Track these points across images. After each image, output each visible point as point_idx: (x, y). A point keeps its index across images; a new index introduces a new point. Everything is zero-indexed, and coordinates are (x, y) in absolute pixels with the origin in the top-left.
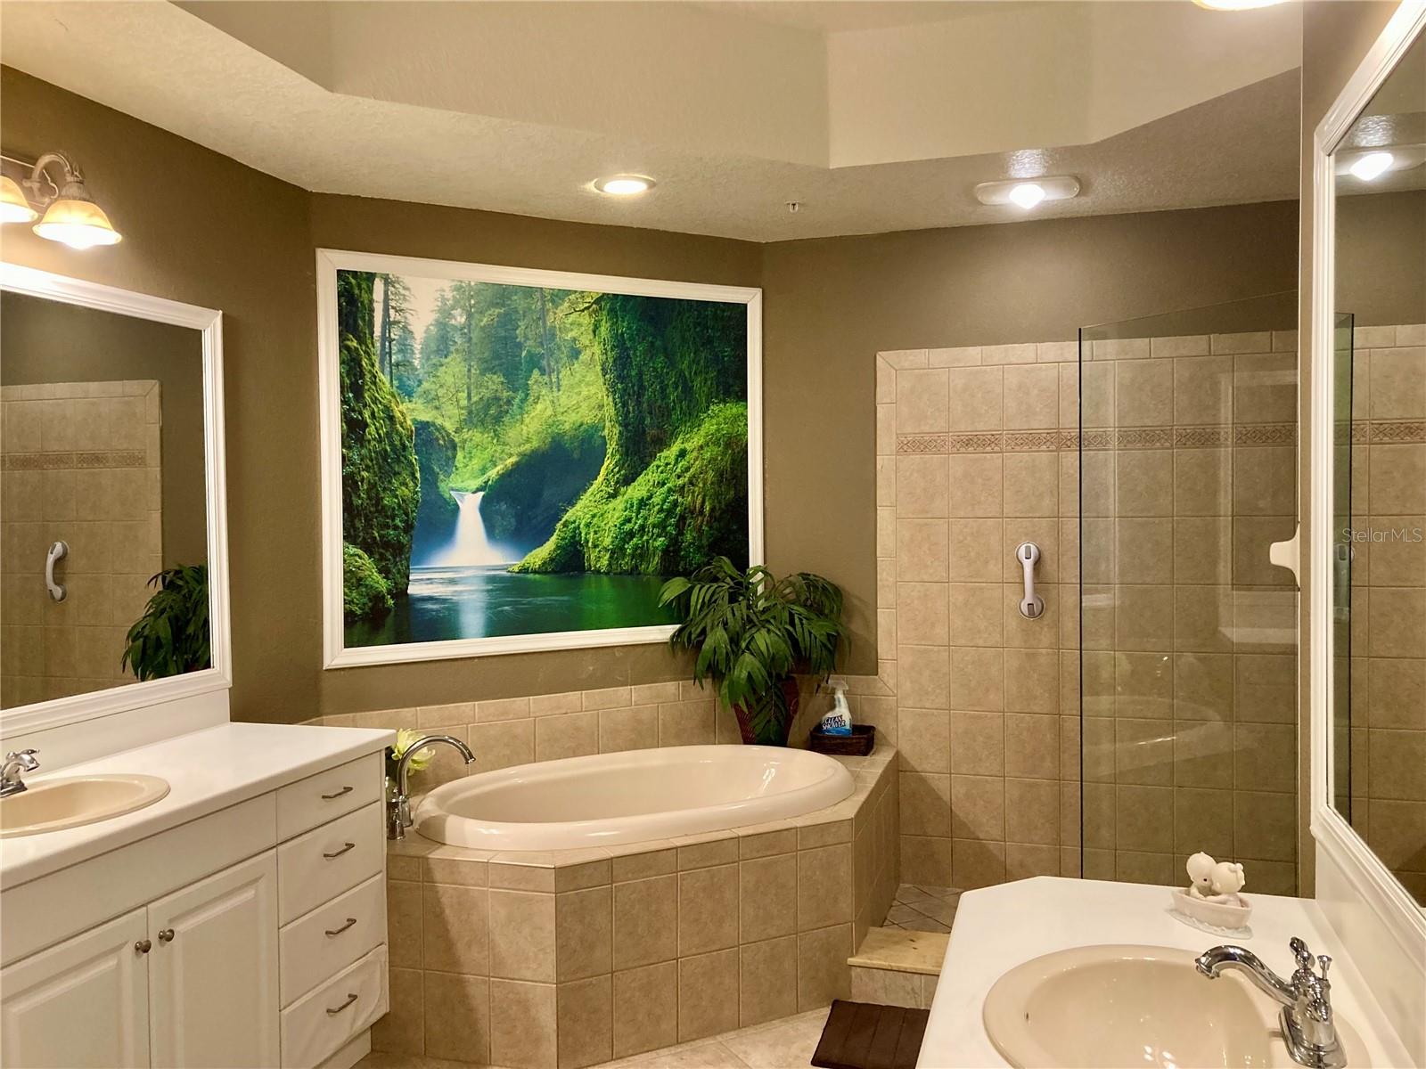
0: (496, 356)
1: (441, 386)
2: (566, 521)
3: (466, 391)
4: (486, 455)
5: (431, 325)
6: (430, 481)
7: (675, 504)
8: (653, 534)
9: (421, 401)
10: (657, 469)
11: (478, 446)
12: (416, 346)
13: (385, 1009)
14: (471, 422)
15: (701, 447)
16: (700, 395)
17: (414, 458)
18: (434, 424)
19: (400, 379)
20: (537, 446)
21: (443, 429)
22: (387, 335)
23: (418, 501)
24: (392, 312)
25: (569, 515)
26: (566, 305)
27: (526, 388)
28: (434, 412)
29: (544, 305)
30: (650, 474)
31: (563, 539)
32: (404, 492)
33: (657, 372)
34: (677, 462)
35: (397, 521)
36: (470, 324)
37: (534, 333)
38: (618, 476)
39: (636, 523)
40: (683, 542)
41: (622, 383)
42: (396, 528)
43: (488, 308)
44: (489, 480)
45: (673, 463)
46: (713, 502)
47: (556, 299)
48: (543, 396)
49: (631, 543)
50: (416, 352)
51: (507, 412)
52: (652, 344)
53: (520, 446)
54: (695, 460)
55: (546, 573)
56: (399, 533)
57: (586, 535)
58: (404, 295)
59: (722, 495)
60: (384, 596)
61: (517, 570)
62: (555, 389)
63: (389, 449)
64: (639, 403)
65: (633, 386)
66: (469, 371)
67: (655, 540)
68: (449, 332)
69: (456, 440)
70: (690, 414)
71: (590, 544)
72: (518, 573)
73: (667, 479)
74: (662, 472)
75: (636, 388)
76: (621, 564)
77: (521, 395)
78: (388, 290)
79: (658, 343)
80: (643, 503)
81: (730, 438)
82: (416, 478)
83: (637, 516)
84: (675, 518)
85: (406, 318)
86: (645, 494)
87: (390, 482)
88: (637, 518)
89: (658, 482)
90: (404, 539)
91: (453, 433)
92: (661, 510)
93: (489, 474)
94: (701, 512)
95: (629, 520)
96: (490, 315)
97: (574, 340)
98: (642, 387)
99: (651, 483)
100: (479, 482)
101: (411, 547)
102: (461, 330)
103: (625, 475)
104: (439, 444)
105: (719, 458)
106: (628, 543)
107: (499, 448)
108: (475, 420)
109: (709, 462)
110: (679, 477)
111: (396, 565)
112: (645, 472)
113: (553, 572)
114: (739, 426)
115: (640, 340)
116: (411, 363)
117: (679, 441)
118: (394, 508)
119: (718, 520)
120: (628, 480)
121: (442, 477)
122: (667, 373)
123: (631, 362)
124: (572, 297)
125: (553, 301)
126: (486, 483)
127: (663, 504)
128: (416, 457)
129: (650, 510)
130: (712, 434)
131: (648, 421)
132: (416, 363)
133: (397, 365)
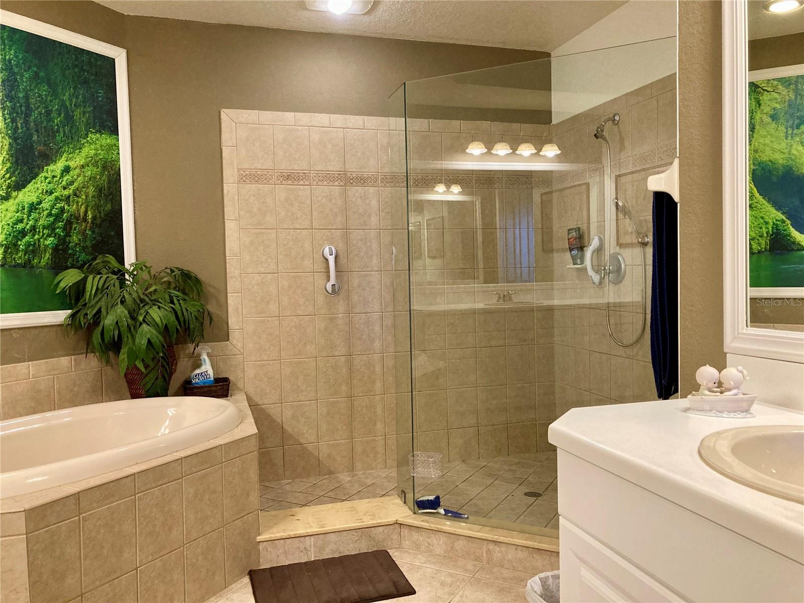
7: (62, 210)
8: (43, 234)
10: (45, 180)
15: (83, 167)
16: (80, 124)
30: (39, 183)
33: (42, 98)
34: (62, 176)
38: (9, 181)
39: (28, 224)
40: (71, 242)
41: (10, 102)
45: (59, 176)
46: (94, 211)
49: (24, 241)
52: (37, 74)
54: (78, 176)
59: (101, 206)
64: (26, 122)
65: (21, 106)
67: (45, 239)
70: (72, 138)
73: (55, 189)
74: (49, 183)
75: (23, 108)
76: (15, 258)
79: (42, 74)
80: (33, 207)
81: (106, 162)
83: (28, 217)
84: (62, 222)
86: (35, 200)
88: (28, 219)
89: (47, 191)
92: (50, 215)
94: (85, 219)
95: (21, 221)
98: (28, 107)
99: (40, 191)
103: (16, 182)
105: (98, 177)
106: (21, 241)
109: (90, 179)
110: (65, 188)
112: (34, 180)
114: (112, 153)
115: (26, 68)
117: (63, 158)
119: (100, 226)
120: (19, 186)
122: (51, 101)
123: (18, 86)
127: (51, 210)
129: (40, 213)
130: (91, 157)
131: (35, 138)
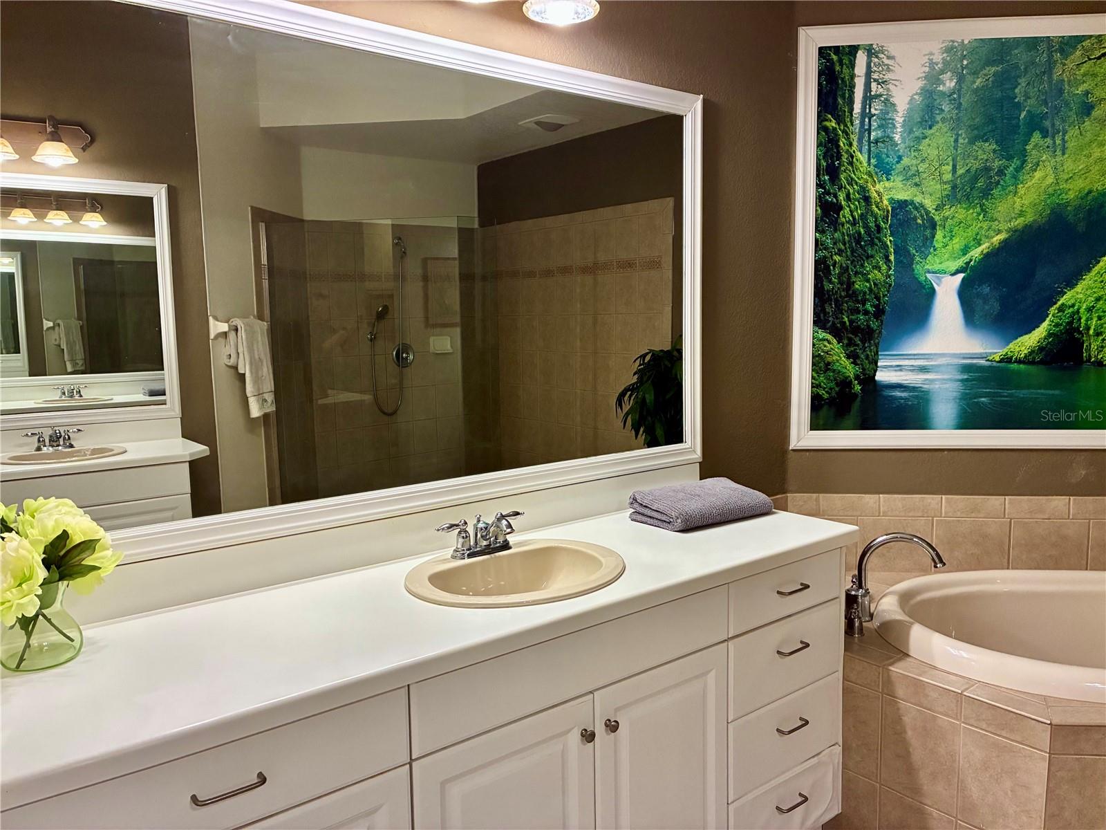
0: (990, 120)
1: (923, 161)
2: (1063, 304)
3: (951, 164)
4: (971, 233)
5: (917, 94)
6: (905, 262)
9: (900, 178)
11: (960, 223)
12: (897, 119)
13: (836, 810)
14: (955, 197)
17: (889, 240)
18: (912, 203)
19: (878, 157)
20: (1031, 219)
21: (922, 206)
22: (868, 111)
23: (890, 285)
24: (874, 85)
25: (1067, 298)
26: (1078, 53)
27: (1023, 155)
28: (914, 189)
29: (1050, 56)
31: (1057, 325)
32: (876, 275)
35: (868, 306)
36: (959, 90)
37: (1036, 89)
42: (866, 313)
43: (983, 68)
44: (971, 260)
47: (1066, 48)
48: (1043, 161)
50: (898, 125)
51: (998, 183)
53: (1010, 221)
55: (1032, 363)
56: (869, 318)
57: (1087, 320)
58: (887, 65)
60: (851, 382)
61: (997, 359)
62: (1059, 153)
63: (863, 232)
66: (956, 141)
68: (936, 100)
69: (937, 218)
71: (1091, 332)
72: (998, 362)
77: (1016, 162)
78: (871, 61)
82: (890, 261)
85: (888, 90)
87: (862, 266)
90: (874, 324)
91: (933, 211)
93: (972, 253)
96: (985, 75)
97: (1087, 93)
100: (960, 263)
101: (880, 332)
102: (949, 96)
104: (917, 223)
107: (985, 225)
108: (959, 196)
111: (864, 351)
113: (1041, 362)
116: (891, 139)
118: (865, 293)
121: (918, 259)
124: (1086, 43)
125: (1062, 51)
126: (968, 263)
128: (891, 238)
132: (897, 138)
133: (877, 142)
